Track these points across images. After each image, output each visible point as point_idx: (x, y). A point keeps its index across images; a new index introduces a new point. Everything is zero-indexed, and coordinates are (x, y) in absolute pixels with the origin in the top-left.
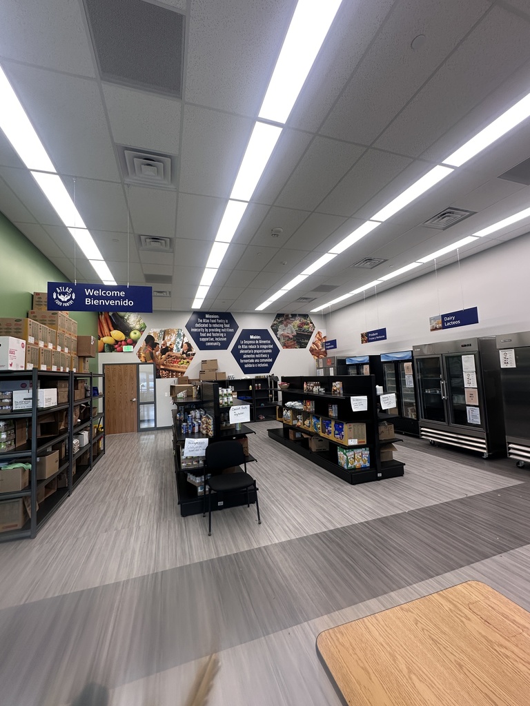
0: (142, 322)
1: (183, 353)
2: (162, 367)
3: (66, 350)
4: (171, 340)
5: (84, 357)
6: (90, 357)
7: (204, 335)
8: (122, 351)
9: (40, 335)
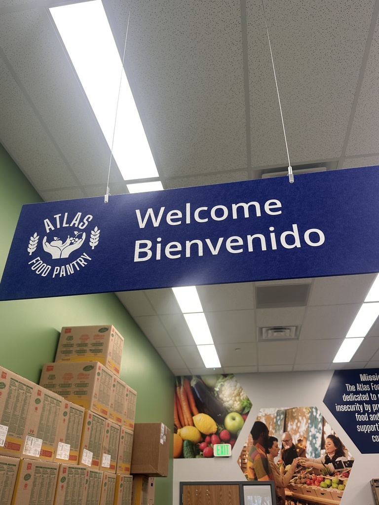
0: (243, 395)
1: (328, 460)
2: (288, 493)
3: (106, 460)
4: (299, 430)
5: (145, 477)
6: (157, 475)
7: (364, 418)
8: (212, 456)
9: (33, 418)
